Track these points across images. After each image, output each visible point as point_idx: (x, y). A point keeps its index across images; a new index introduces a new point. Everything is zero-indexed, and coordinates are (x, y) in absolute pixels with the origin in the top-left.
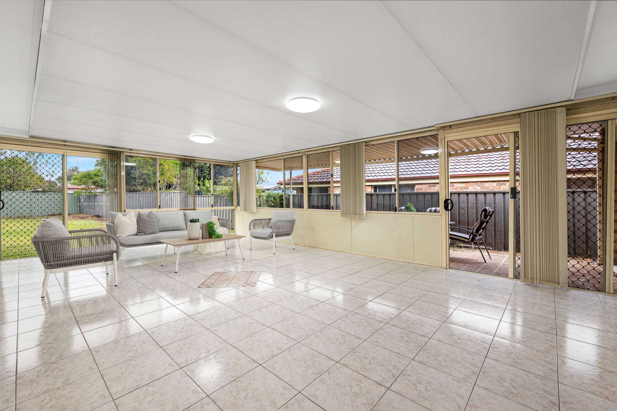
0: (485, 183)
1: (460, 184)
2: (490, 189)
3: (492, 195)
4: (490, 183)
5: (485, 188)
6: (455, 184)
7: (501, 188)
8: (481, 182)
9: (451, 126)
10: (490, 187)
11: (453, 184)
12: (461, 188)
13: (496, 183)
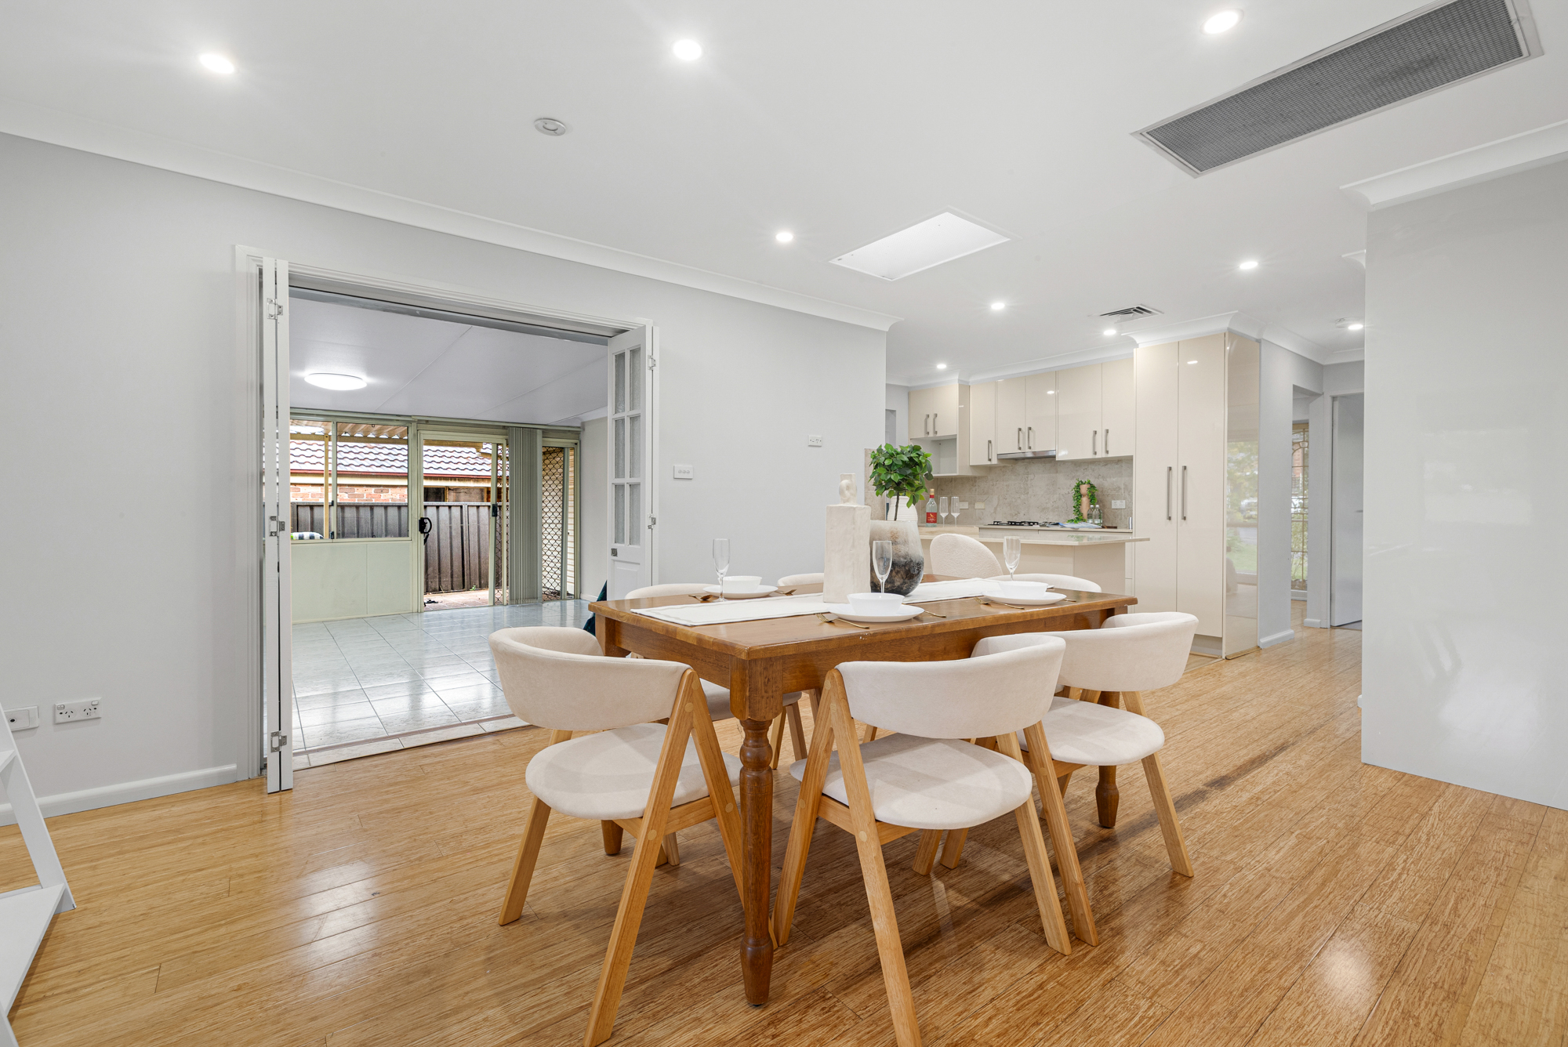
0: (356, 488)
1: (310, 487)
2: (365, 498)
3: (382, 510)
4: (365, 488)
5: (355, 496)
6: (301, 488)
7: (382, 498)
8: (349, 485)
9: (427, 421)
10: (365, 495)
11: (298, 487)
12: (313, 495)
13: (373, 489)
